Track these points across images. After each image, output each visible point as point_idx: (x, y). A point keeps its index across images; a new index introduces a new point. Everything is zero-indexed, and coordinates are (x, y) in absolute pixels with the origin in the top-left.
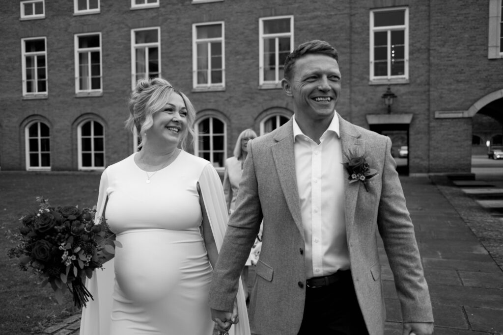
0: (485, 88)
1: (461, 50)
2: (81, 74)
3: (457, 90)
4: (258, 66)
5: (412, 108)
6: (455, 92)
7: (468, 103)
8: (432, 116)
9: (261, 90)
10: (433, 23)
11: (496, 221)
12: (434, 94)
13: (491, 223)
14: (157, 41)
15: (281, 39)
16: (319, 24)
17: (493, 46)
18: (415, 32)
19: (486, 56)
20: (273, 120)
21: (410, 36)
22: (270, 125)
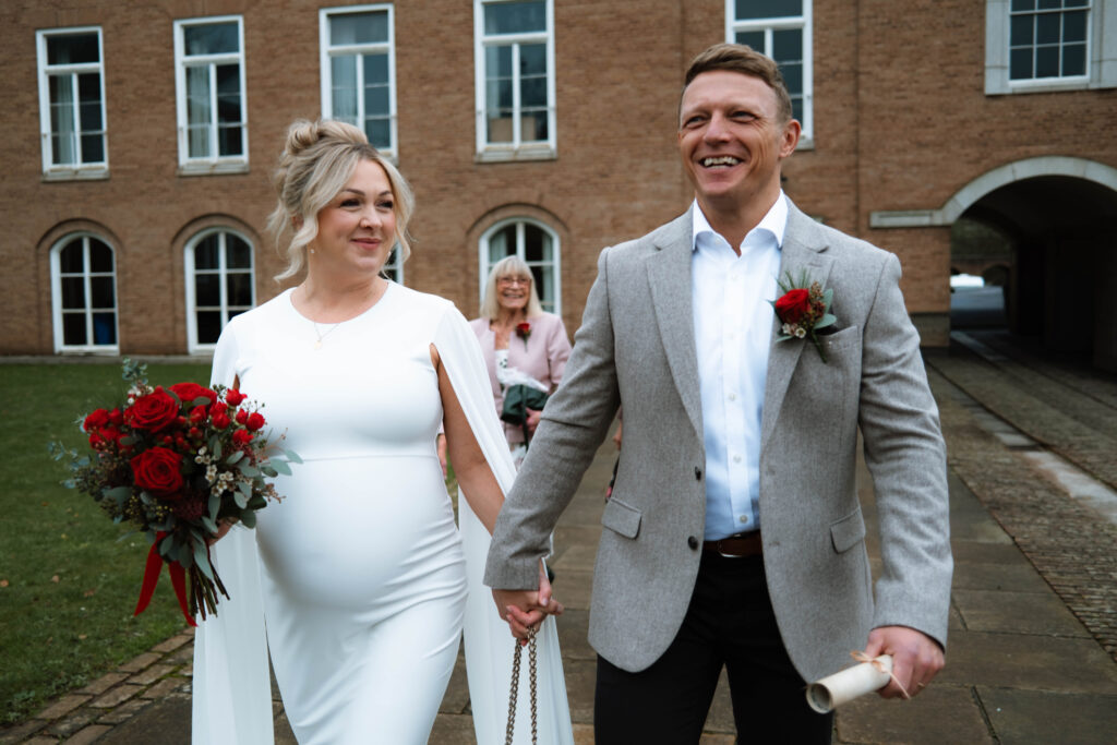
0: (977, 161)
1: (927, 74)
2: (55, 126)
3: (919, 165)
4: (473, 107)
5: (820, 205)
6: (915, 169)
7: (943, 194)
8: (863, 221)
9: (480, 164)
10: (866, 12)
11: (1017, 460)
12: (869, 173)
13: (1006, 464)
14: (236, 49)
15: (524, 46)
16: (611, 13)
17: (996, 67)
18: (826, 33)
19: (981, 89)
20: (509, 233)
21: (814, 41)
22: (502, 244)
